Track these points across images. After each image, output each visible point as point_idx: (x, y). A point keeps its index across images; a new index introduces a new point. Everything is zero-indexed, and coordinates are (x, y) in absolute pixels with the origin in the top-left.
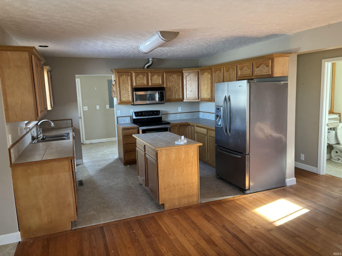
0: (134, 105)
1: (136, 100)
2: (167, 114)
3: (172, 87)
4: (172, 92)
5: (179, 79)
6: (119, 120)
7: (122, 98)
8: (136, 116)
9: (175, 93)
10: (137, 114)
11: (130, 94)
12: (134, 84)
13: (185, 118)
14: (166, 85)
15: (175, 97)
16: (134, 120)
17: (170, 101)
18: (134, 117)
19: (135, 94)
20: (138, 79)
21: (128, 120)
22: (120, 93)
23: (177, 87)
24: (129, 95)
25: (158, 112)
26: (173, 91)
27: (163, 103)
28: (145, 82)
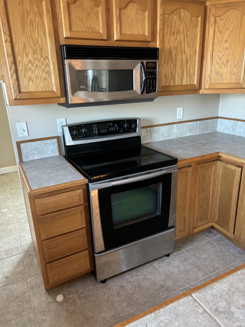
0: (67, 105)
1: (74, 91)
2: (151, 126)
3: (176, 48)
4: (175, 66)
5: (196, 26)
6: (23, 152)
7: (24, 82)
8: (74, 138)
9: (182, 69)
10: (76, 130)
11: (53, 67)
12: (65, 33)
13: (188, 134)
14: (162, 41)
15: (182, 80)
16: (69, 149)
17: (168, 91)
18: (70, 142)
19: (71, 66)
20: (76, 12)
21: (52, 150)
22: (15, 62)
23: (187, 50)
24: (48, 73)
25: (131, 124)
26: (178, 64)
27: (152, 100)
28: (101, 29)
